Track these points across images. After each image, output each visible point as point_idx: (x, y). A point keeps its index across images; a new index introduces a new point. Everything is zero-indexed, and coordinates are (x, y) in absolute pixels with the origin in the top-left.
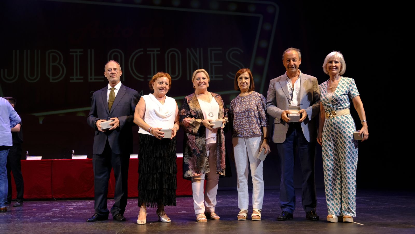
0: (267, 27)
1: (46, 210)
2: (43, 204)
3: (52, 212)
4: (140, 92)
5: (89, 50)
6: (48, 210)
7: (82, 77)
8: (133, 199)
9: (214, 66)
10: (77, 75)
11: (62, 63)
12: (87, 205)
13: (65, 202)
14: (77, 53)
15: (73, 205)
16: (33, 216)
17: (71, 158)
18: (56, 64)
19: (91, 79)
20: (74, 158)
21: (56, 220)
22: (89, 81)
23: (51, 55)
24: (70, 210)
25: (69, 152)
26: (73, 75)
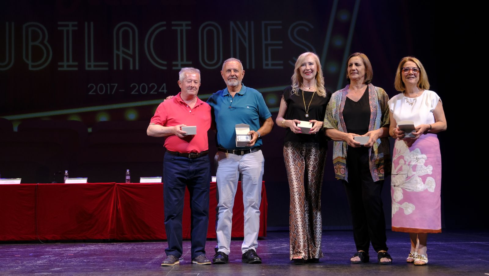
1: (35, 256)
2: (26, 248)
3: (45, 259)
4: (162, 85)
5: (86, 24)
6: (37, 256)
7: (76, 63)
8: (154, 243)
9: (270, 48)
10: (68, 60)
11: (46, 42)
12: (92, 250)
13: (56, 245)
14: (68, 28)
15: (70, 250)
16: (20, 264)
17: (63, 181)
18: (37, 43)
19: (89, 66)
20: (68, 181)
21: (58, 270)
22: (87, 68)
23: (30, 29)
24: (71, 257)
25: (60, 173)
26: (62, 60)
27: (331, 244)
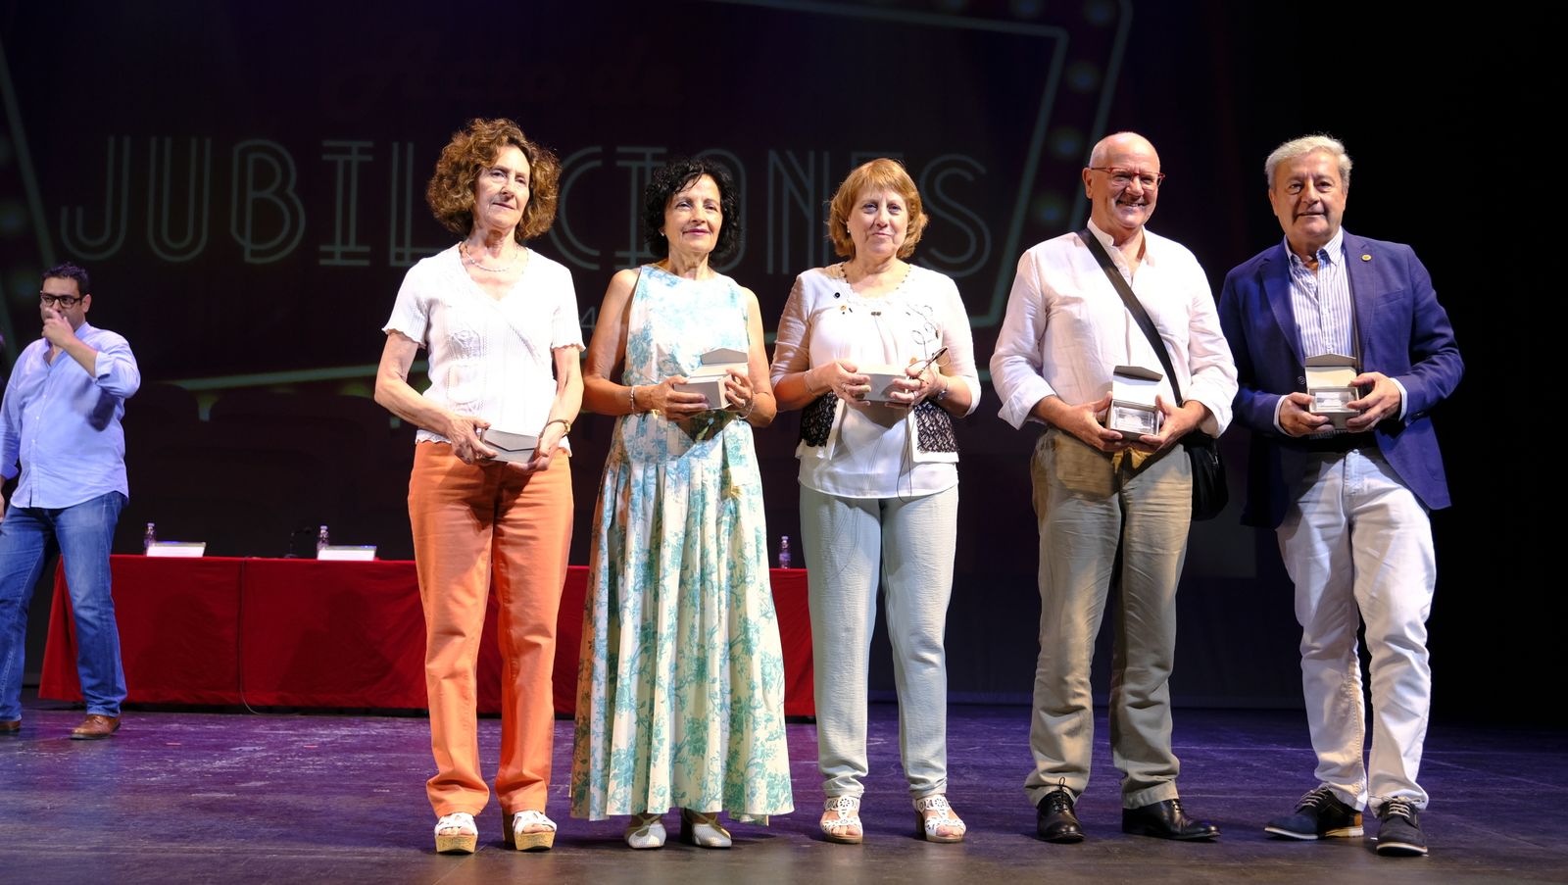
0: (1083, 78)
1: (216, 747)
2: (205, 724)
3: (238, 756)
5: (396, 146)
6: (222, 748)
7: (366, 249)
10: (345, 241)
11: (290, 191)
12: (372, 736)
13: (287, 720)
14: (349, 156)
15: (315, 735)
16: (170, 767)
17: (315, 554)
18: (267, 194)
19: (400, 257)
20: (326, 554)
21: (256, 787)
22: (393, 263)
23: (251, 157)
24: (307, 753)
25: (308, 532)
26: (331, 241)
27: (1000, 742)
